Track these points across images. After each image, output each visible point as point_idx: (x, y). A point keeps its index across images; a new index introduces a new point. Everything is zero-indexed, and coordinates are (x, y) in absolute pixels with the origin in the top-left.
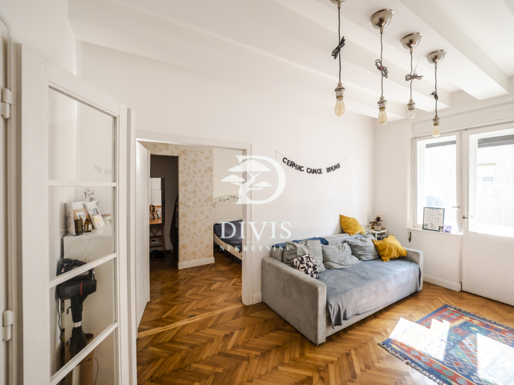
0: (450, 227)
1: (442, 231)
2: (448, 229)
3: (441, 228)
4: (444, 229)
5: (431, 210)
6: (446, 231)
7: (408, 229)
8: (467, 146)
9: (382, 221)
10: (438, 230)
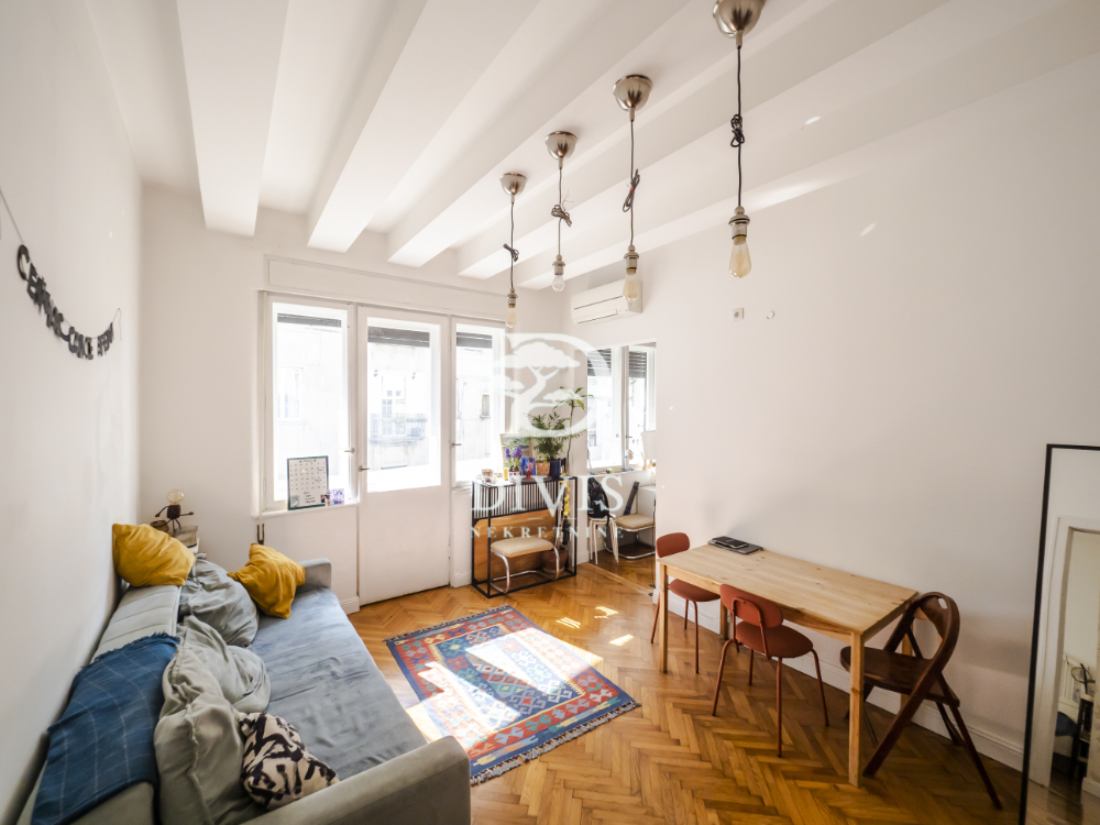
0: (340, 492)
1: (329, 503)
2: (339, 497)
3: (325, 498)
4: (332, 498)
5: (303, 463)
6: (336, 502)
7: (258, 519)
8: (364, 335)
9: (191, 514)
10: (320, 503)
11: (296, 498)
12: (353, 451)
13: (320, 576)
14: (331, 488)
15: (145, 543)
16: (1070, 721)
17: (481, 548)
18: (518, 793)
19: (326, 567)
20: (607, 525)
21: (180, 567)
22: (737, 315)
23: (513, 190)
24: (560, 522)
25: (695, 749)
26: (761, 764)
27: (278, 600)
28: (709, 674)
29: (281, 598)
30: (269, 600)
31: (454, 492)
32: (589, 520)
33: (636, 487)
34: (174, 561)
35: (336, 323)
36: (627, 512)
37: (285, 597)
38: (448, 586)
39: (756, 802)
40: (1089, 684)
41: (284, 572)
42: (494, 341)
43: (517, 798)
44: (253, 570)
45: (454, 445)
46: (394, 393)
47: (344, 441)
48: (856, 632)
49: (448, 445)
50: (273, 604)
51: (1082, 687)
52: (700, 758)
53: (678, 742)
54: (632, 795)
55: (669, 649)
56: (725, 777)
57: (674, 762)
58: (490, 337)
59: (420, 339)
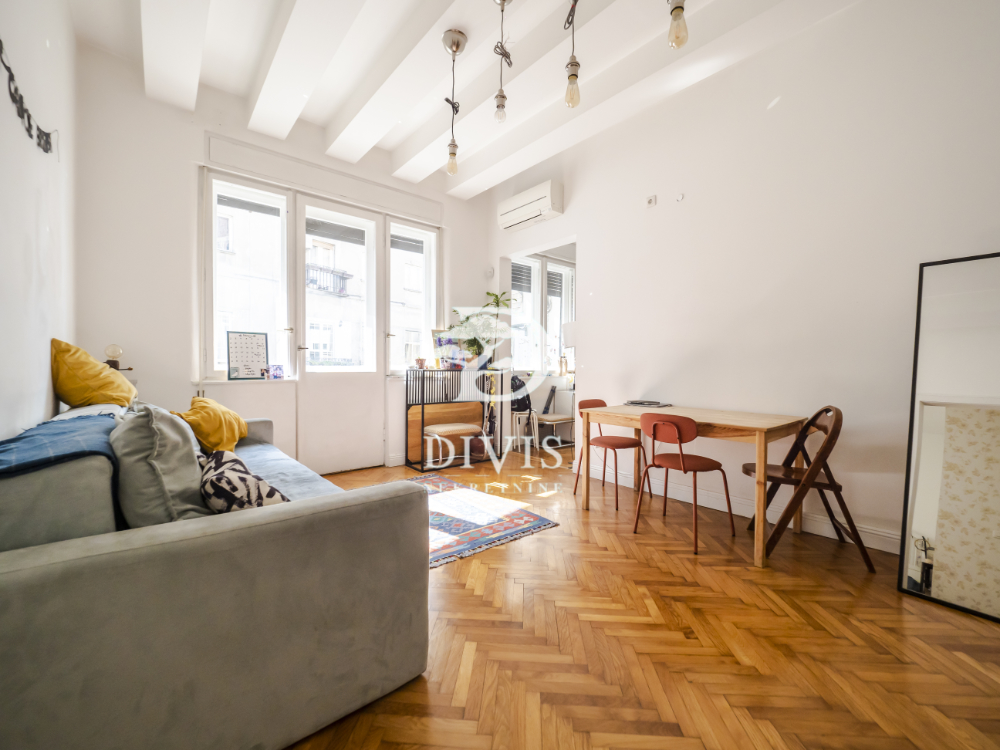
0: (279, 368)
1: (268, 377)
2: (278, 372)
3: (264, 372)
4: (272, 372)
5: (243, 337)
6: (276, 377)
7: (197, 385)
8: (302, 226)
9: (130, 369)
10: (260, 376)
11: (236, 370)
12: (291, 329)
13: (261, 433)
14: (270, 363)
15: (86, 364)
16: (915, 582)
17: (415, 431)
18: (463, 582)
19: (268, 424)
20: (529, 419)
21: (122, 391)
22: (650, 202)
23: (454, 49)
24: (486, 414)
25: (621, 551)
26: (680, 559)
27: (221, 440)
28: (627, 510)
29: (225, 439)
30: (213, 439)
31: (388, 379)
32: (512, 414)
33: (553, 391)
34: (115, 385)
35: (274, 211)
36: (546, 411)
37: (228, 439)
38: (383, 466)
39: (679, 580)
40: (929, 552)
41: (227, 417)
42: (425, 246)
43: (463, 586)
44: (196, 413)
45: (389, 335)
46: (321, 346)
47: (282, 320)
48: (760, 430)
49: (382, 335)
50: (217, 444)
51: (923, 553)
52: (627, 557)
53: (606, 549)
54: (568, 579)
55: (591, 498)
56: (650, 567)
57: (604, 560)
58: (422, 242)
59: (356, 236)
